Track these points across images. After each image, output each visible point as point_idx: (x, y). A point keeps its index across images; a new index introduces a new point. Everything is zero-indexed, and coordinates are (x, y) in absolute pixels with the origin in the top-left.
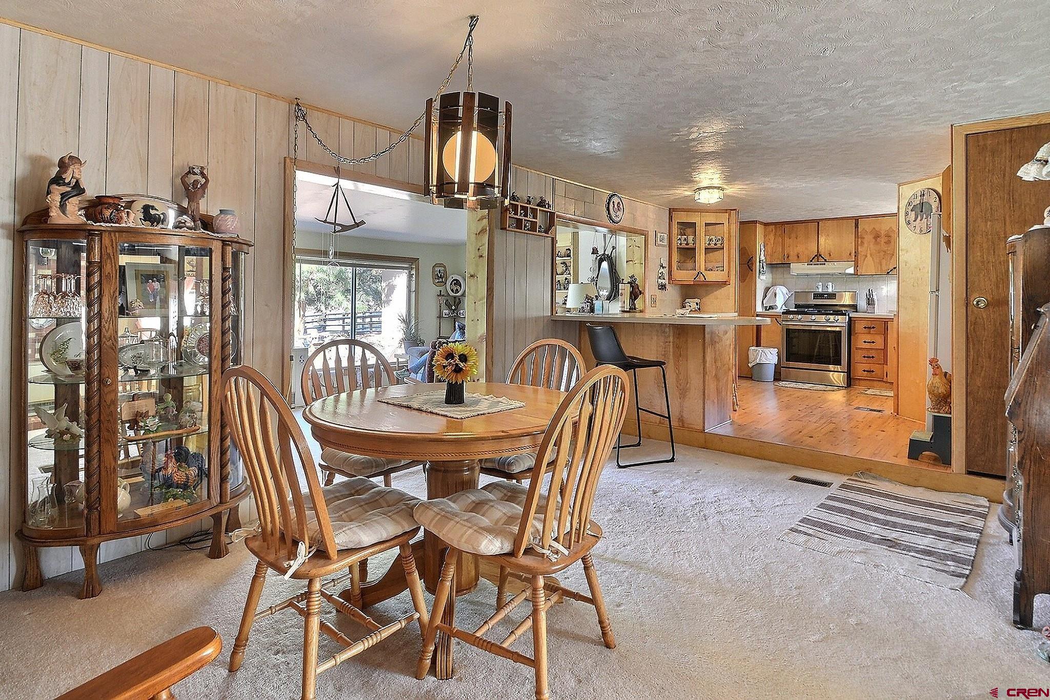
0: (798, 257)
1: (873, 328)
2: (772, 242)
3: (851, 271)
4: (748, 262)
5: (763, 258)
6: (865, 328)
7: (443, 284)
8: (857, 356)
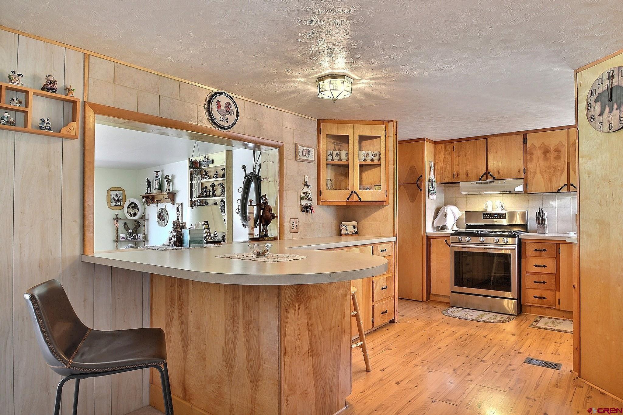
0: (467, 175)
1: (545, 250)
2: (442, 161)
3: (520, 189)
4: (417, 182)
5: (432, 176)
6: (536, 250)
7: (120, 207)
8: (528, 281)
